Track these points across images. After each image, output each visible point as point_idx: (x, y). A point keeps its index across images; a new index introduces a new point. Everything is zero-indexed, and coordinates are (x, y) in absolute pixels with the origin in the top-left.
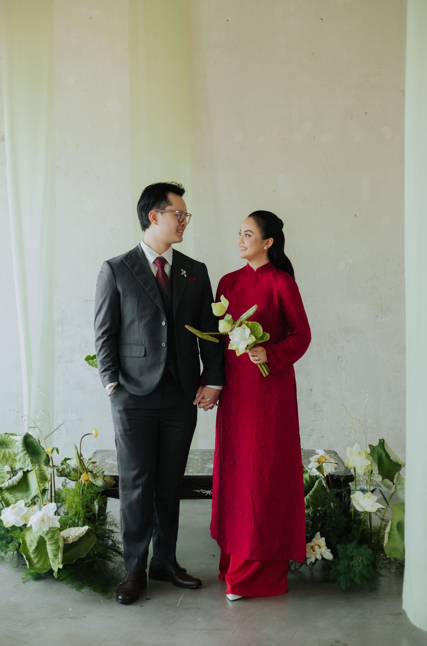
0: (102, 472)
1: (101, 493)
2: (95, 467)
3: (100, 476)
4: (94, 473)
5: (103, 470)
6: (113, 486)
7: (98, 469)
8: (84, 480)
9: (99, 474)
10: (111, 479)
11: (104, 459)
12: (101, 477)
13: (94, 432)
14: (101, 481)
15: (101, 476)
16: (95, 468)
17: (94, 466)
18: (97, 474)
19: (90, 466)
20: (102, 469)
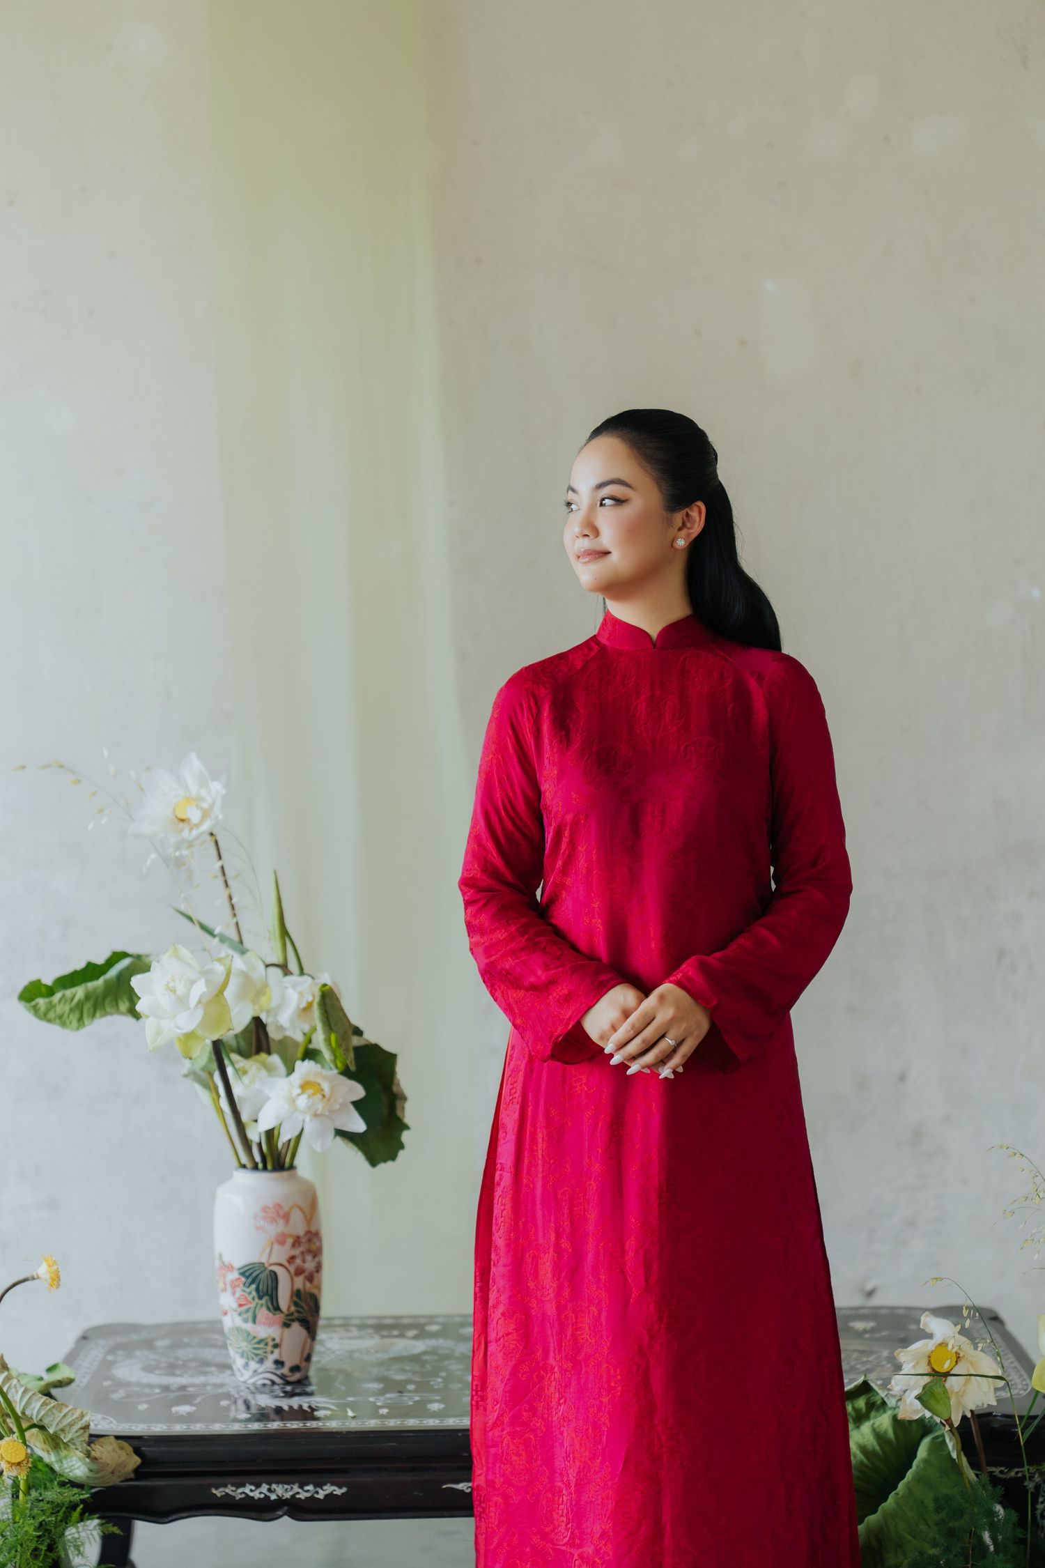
0: (81, 1428)
1: (81, 1506)
2: (54, 1411)
3: (74, 1444)
4: (51, 1431)
5: (86, 1419)
6: (132, 1476)
7: (64, 1416)
8: (9, 1462)
9: (69, 1437)
10: (122, 1448)
11: (112, 1363)
12: (79, 1447)
13: (43, 1270)
14: (80, 1459)
15: (77, 1442)
16: (53, 1414)
17: (49, 1407)
18: (62, 1437)
19: (32, 1407)
20: (82, 1416)
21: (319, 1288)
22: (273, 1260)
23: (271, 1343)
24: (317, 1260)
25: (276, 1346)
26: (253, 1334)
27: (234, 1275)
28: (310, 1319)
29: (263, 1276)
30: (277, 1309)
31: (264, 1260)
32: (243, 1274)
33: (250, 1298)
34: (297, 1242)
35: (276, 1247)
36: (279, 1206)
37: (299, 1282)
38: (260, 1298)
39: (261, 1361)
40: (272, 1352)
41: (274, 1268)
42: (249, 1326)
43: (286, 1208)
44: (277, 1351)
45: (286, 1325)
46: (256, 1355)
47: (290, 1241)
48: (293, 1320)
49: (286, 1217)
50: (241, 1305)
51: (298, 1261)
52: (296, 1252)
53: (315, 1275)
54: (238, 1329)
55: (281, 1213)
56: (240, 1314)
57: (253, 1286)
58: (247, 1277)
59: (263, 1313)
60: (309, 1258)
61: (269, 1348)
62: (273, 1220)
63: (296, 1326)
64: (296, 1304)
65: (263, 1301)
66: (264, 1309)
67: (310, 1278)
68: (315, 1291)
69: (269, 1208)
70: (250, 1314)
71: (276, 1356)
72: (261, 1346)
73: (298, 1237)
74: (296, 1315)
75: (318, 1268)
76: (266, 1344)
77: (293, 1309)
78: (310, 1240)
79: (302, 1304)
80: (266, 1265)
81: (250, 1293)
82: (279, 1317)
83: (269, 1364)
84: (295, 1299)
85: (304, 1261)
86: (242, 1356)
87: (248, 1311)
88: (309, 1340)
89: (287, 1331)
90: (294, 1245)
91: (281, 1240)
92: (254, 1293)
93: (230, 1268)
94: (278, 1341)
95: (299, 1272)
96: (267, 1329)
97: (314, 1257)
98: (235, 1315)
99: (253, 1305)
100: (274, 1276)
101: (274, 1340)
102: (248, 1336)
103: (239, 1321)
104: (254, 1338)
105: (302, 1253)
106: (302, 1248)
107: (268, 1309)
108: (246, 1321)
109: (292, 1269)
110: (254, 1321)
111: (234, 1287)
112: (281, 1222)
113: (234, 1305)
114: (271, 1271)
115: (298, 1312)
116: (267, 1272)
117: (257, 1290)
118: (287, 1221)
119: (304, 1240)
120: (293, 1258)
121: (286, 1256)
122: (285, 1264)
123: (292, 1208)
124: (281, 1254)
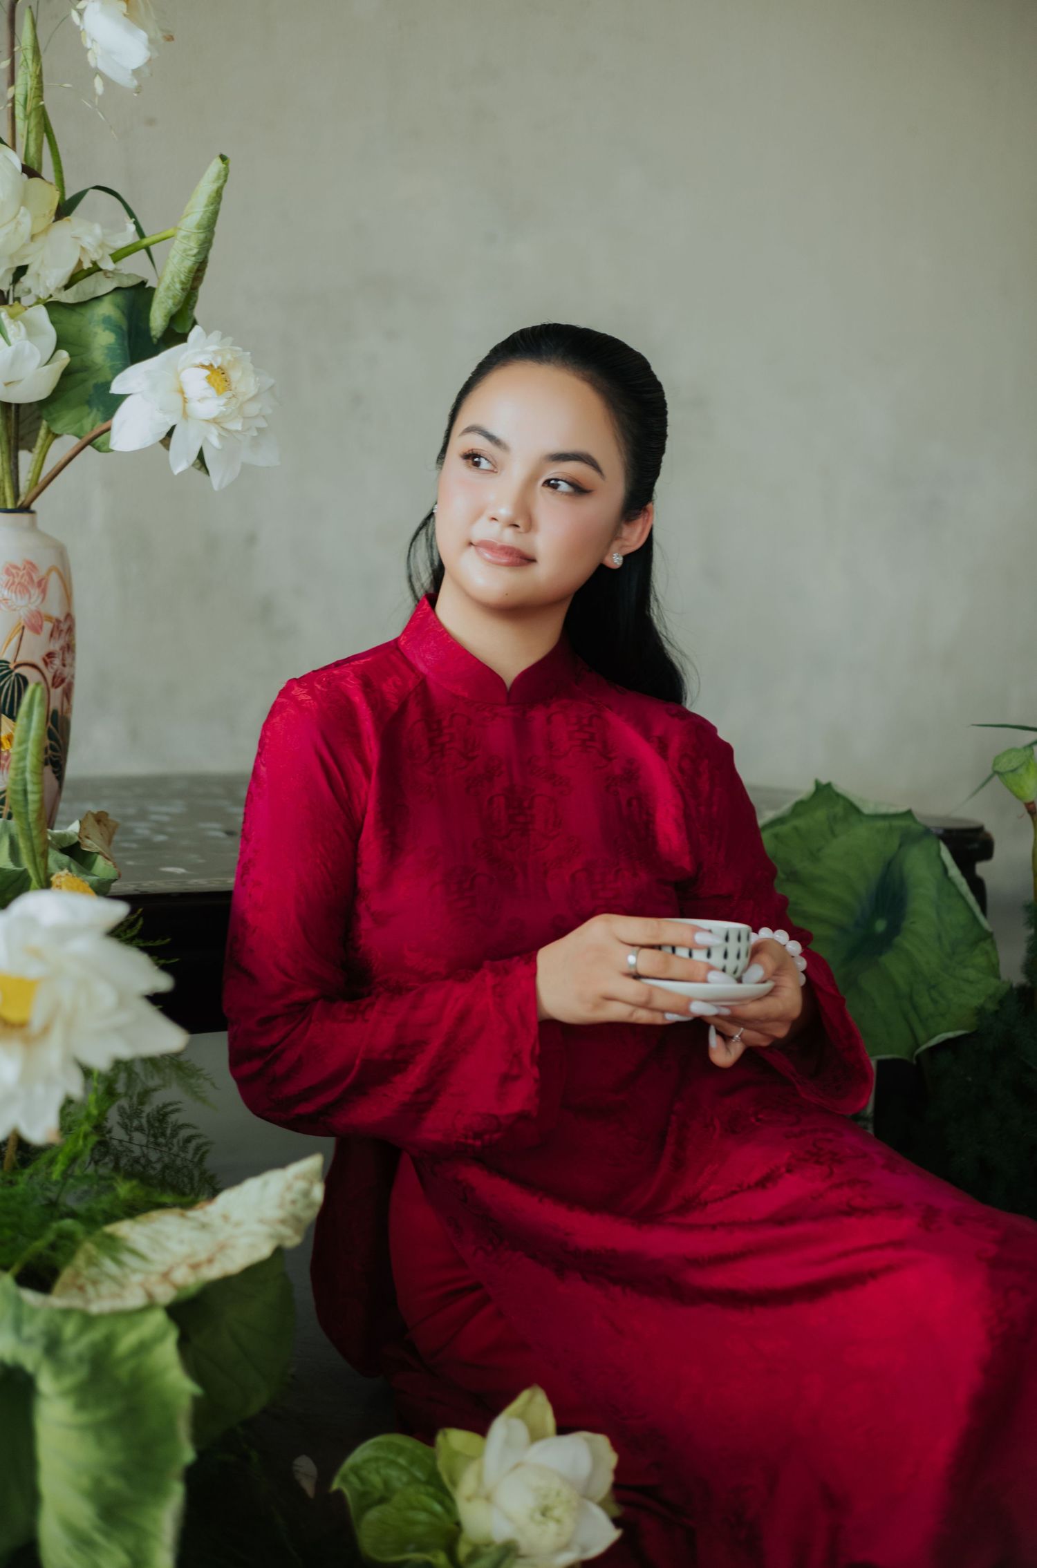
22: (19, 660)
29: (7, 684)
31: (10, 655)
34: (57, 630)
35: (28, 633)
36: (31, 566)
37: (54, 699)
41: (22, 669)
43: (43, 571)
47: (48, 626)
49: (42, 585)
51: (57, 662)
52: (56, 646)
55: (36, 580)
60: (66, 659)
62: (23, 589)
67: (68, 693)
69: (16, 567)
73: (58, 621)
74: (50, 752)
75: (72, 681)
77: (47, 742)
79: (59, 737)
80: (12, 666)
84: (49, 724)
85: (64, 664)
90: (51, 635)
91: (37, 622)
95: (58, 680)
100: (20, 682)
105: (62, 649)
106: (63, 641)
109: (49, 676)
112: (35, 592)
114: (18, 675)
115: (53, 748)
116: (7, 675)
118: (44, 592)
119: (64, 627)
120: (50, 655)
121: (43, 653)
122: (41, 665)
123: (50, 571)
124: (34, 647)
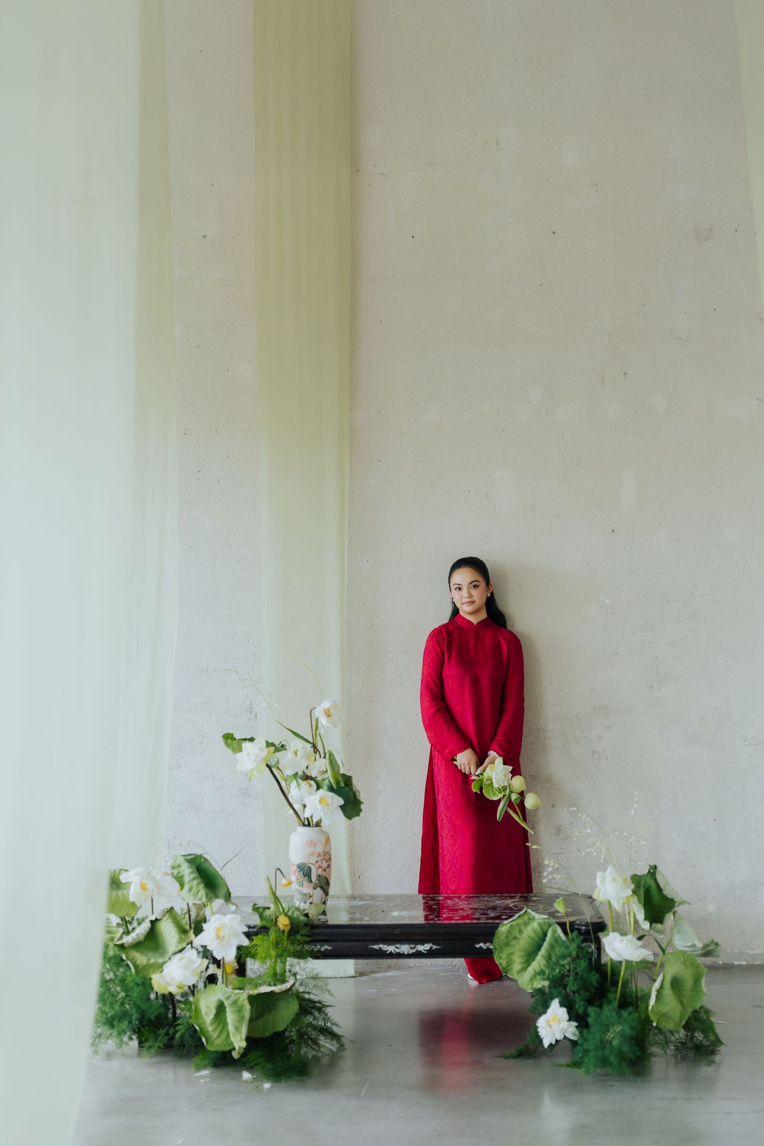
21: (329, 875)
22: (309, 862)
23: (309, 895)
24: (328, 863)
25: (310, 897)
26: (302, 891)
27: (295, 868)
28: (324, 887)
29: (306, 868)
30: (311, 881)
31: (306, 862)
32: (298, 867)
33: (300, 877)
34: (319, 855)
35: (311, 856)
36: (312, 841)
37: (320, 871)
38: (305, 877)
39: (305, 902)
40: (309, 899)
41: (310, 865)
42: (300, 888)
43: (315, 841)
44: (311, 899)
45: (315, 888)
46: (303, 900)
47: (316, 855)
48: (317, 887)
49: (315, 845)
50: (297, 880)
51: (320, 863)
52: (319, 859)
53: (327, 869)
54: (297, 889)
55: (313, 843)
56: (297, 883)
57: (302, 872)
58: (300, 869)
59: (306, 883)
60: (324, 862)
61: (308, 897)
63: (318, 889)
64: (318, 880)
65: (306, 878)
66: (306, 881)
67: (325, 870)
68: (327, 876)
69: (309, 842)
70: (301, 883)
71: (311, 900)
72: (305, 896)
73: (320, 853)
74: (318, 884)
75: (329, 866)
76: (307, 896)
77: (317, 882)
78: (325, 855)
79: (322, 881)
80: (307, 864)
81: (301, 875)
82: (312, 885)
83: (308, 904)
84: (318, 878)
85: (322, 863)
86: (298, 901)
87: (300, 882)
88: (324, 896)
89: (315, 891)
90: (318, 856)
91: (313, 854)
92: (302, 875)
93: (294, 864)
94: (311, 895)
95: (320, 867)
96: (307, 889)
97: (327, 862)
98: (296, 884)
99: (302, 879)
100: (310, 868)
101: (310, 894)
102: (301, 893)
103: (297, 886)
104: (302, 893)
105: (321, 860)
106: (321, 858)
107: (307, 881)
108: (299, 886)
109: (317, 866)
110: (302, 886)
111: (295, 872)
112: (313, 846)
113: (295, 880)
115: (319, 883)
116: (307, 867)
117: (303, 873)
118: (315, 846)
119: (322, 855)
120: (317, 861)
121: (315, 861)
122: (315, 864)
123: (318, 841)
124: (313, 859)
